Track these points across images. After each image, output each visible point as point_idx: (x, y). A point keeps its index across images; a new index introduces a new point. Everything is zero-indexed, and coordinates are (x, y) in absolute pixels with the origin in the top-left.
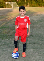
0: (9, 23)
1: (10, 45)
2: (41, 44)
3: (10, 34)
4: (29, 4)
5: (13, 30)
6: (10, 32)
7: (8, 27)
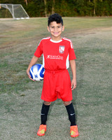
0: (6, 55)
1: (12, 107)
2: (86, 105)
3: (11, 82)
4: (53, 9)
5: (18, 71)
6: (10, 76)
7: (5, 65)
